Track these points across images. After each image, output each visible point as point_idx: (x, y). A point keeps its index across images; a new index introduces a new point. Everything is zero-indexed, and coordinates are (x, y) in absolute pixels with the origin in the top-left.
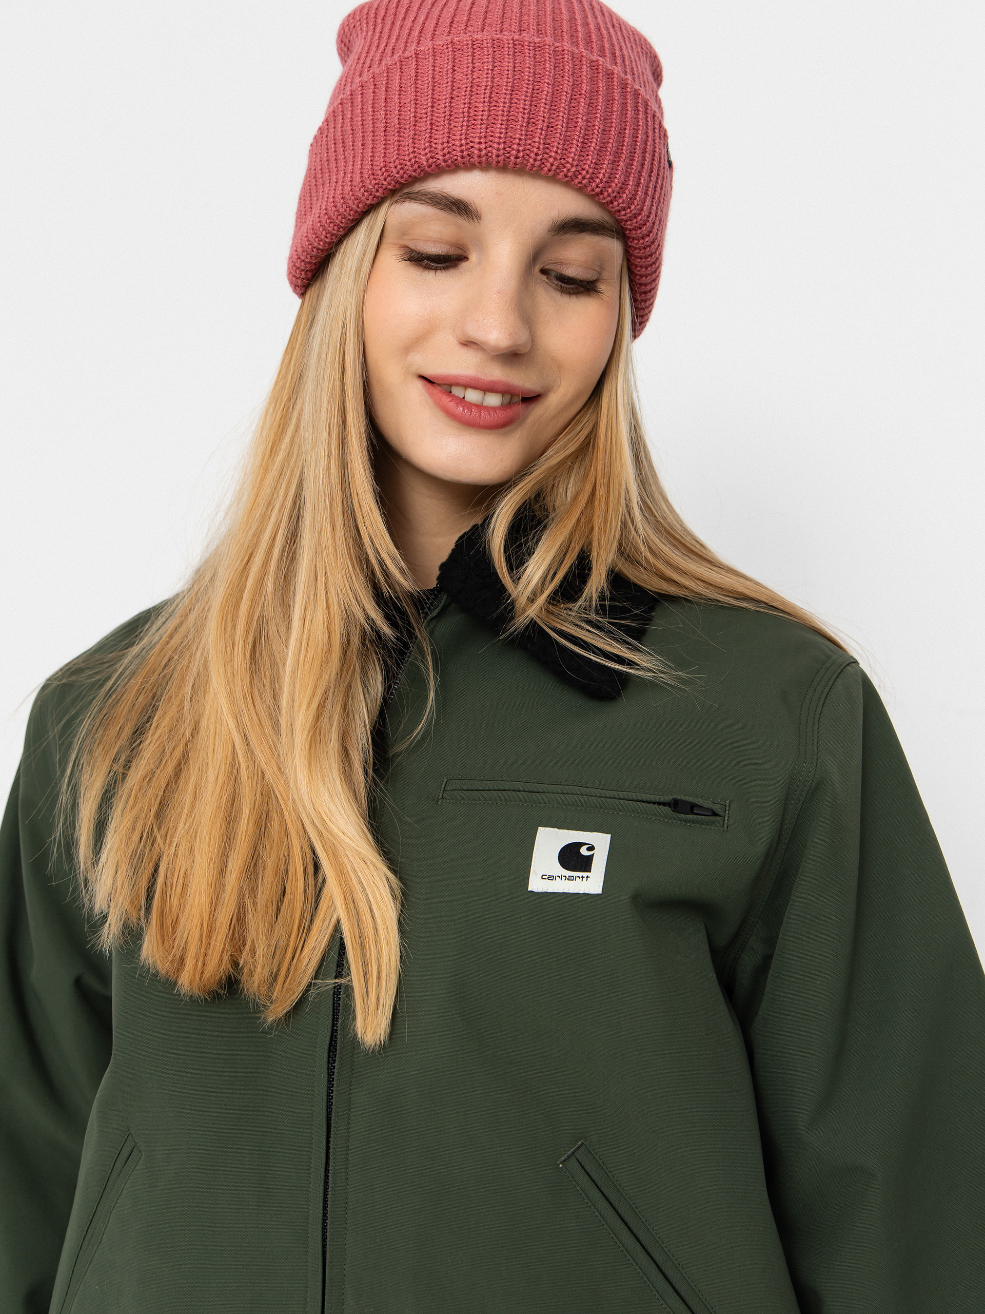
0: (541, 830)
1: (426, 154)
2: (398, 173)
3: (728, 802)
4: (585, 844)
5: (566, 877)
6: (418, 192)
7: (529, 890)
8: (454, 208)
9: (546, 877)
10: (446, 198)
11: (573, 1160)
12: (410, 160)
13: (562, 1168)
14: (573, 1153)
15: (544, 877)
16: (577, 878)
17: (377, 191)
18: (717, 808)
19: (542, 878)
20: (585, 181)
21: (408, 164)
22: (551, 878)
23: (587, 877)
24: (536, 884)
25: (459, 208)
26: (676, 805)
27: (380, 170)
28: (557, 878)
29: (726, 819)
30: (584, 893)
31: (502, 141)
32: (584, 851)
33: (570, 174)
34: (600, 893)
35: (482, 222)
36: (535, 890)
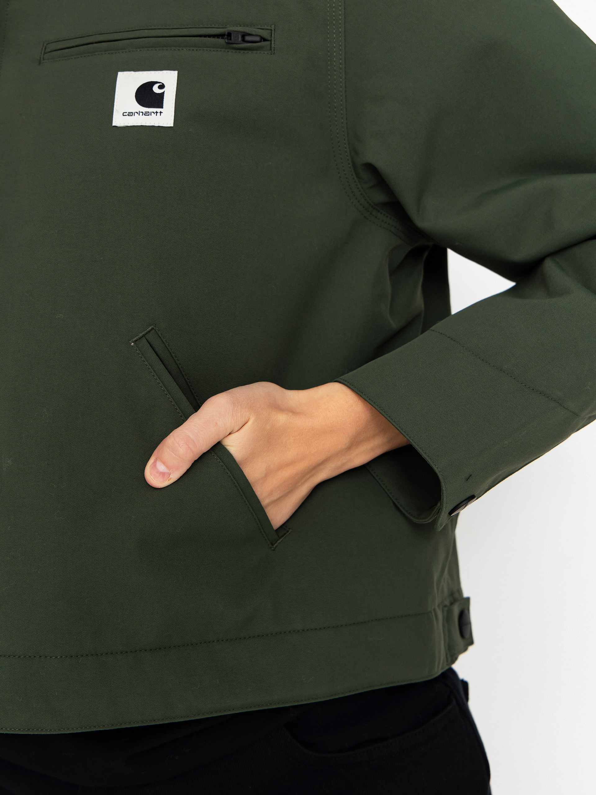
0: (120, 74)
3: (273, 26)
4: (157, 82)
5: (143, 112)
7: (114, 125)
9: (126, 114)
11: (144, 340)
13: (132, 346)
14: (144, 336)
15: (124, 114)
16: (152, 114)
18: (265, 34)
19: (123, 115)
22: (130, 114)
23: (161, 112)
24: (119, 120)
26: (229, 36)
28: (136, 114)
29: (273, 43)
30: (159, 126)
32: (156, 89)
34: (172, 125)
36: (118, 125)
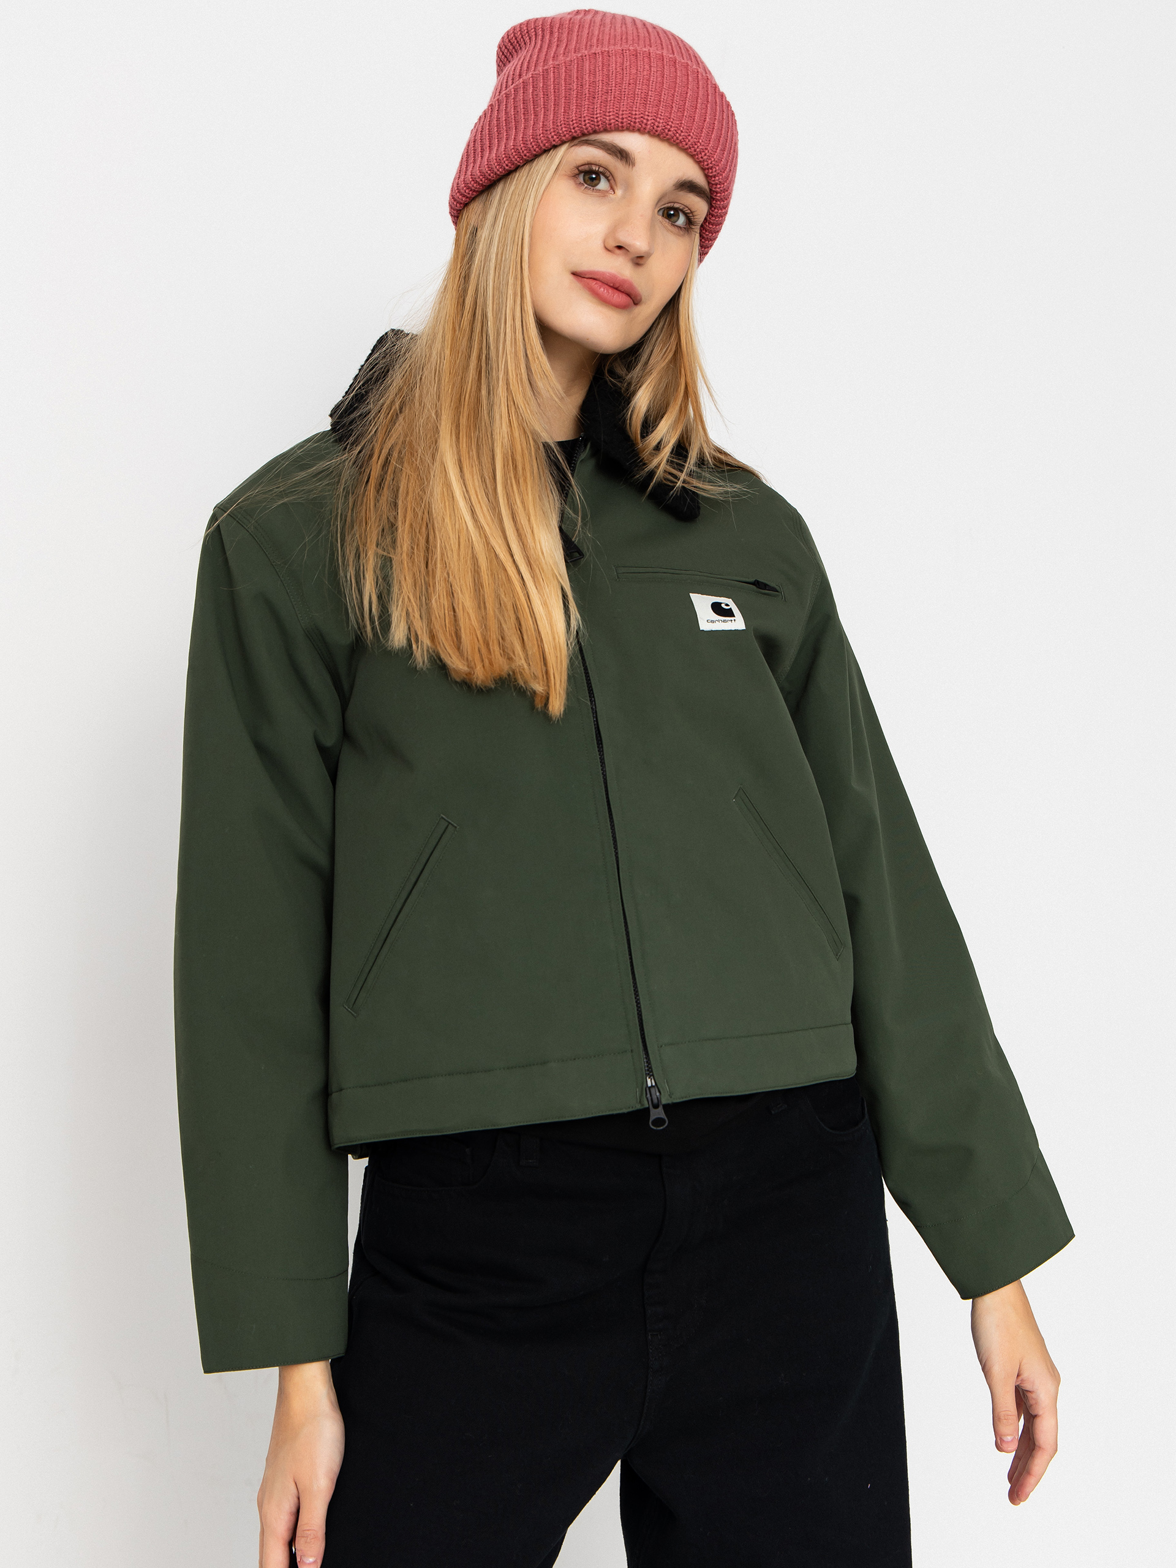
1: (610, 116)
2: (585, 125)
3: (781, 584)
6: (595, 140)
7: (699, 630)
8: (619, 155)
9: (706, 621)
10: (615, 146)
11: (738, 797)
12: (597, 118)
13: (734, 801)
14: (737, 793)
17: (565, 136)
18: (777, 587)
20: (705, 157)
21: (596, 120)
22: (712, 622)
25: (622, 156)
26: (757, 584)
27: (572, 121)
29: (783, 594)
31: (662, 117)
32: (724, 607)
33: (698, 150)
35: (634, 168)
36: (702, 630)
